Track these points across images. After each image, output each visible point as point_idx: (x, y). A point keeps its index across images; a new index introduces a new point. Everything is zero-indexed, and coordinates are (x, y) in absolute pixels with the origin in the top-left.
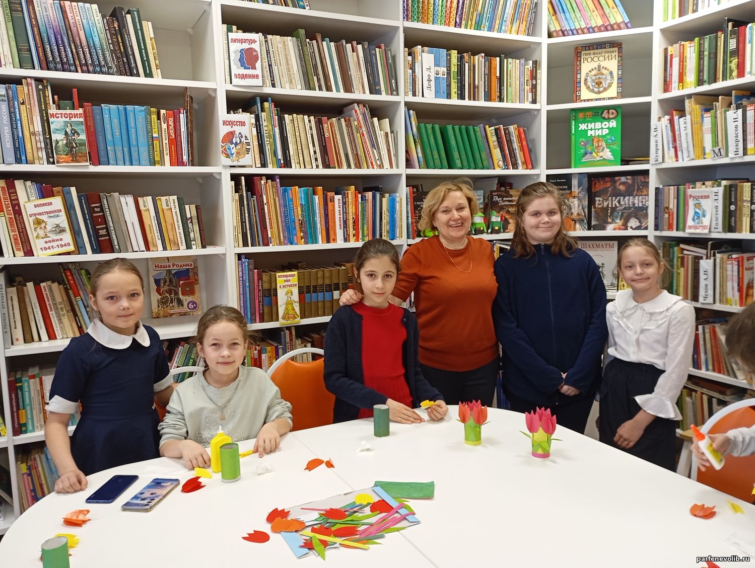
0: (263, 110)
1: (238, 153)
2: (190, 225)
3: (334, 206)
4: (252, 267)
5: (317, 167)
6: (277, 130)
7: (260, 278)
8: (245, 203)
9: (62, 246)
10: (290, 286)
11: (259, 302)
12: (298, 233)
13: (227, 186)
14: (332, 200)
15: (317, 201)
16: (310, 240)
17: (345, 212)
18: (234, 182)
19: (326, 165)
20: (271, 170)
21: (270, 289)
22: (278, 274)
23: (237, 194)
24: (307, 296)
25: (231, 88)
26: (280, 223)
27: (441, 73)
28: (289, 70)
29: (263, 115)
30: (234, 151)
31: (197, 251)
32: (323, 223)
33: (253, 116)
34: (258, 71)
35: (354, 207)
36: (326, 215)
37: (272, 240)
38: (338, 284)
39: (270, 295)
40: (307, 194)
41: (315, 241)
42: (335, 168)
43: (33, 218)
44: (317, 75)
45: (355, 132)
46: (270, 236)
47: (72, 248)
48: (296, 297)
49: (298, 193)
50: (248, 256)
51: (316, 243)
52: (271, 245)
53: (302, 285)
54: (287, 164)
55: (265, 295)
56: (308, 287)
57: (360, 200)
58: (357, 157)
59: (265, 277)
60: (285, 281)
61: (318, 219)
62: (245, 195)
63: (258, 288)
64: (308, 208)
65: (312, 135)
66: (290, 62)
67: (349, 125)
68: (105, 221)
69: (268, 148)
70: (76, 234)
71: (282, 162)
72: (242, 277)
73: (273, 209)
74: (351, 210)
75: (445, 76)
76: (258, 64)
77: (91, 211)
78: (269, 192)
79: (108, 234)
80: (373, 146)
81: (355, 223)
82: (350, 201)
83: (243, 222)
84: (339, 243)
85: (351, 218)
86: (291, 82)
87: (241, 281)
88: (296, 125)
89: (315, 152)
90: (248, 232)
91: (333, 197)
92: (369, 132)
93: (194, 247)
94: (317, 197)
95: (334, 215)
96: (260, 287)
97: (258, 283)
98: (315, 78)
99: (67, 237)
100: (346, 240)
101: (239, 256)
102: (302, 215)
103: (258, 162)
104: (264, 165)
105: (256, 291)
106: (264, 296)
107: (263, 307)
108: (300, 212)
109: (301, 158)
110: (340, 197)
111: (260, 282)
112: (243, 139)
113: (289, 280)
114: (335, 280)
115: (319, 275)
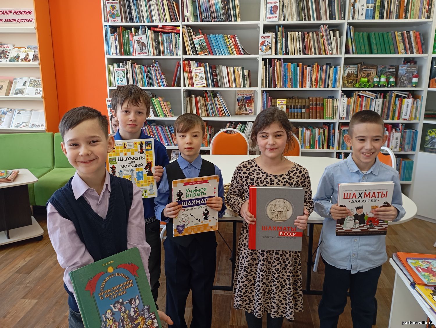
0: (279, 31)
1: (266, 49)
2: (245, 78)
3: (306, 71)
4: (268, 96)
5: (300, 54)
6: (284, 39)
7: (271, 101)
8: (267, 70)
9: (203, 84)
10: (283, 105)
12: (289, 83)
13: (261, 63)
14: (306, 69)
15: (299, 69)
16: (294, 86)
17: (312, 75)
18: (263, 61)
19: (304, 54)
20: (280, 56)
22: (278, 100)
23: (264, 66)
24: (290, 109)
25: (266, 23)
26: (281, 78)
27: (370, 7)
28: (291, 13)
29: (278, 33)
30: (264, 49)
31: (247, 88)
32: (301, 79)
33: (274, 34)
34: (277, 15)
35: (316, 72)
36: (302, 76)
37: (278, 85)
38: (305, 106)
40: (294, 66)
41: (296, 87)
42: (309, 55)
43: (195, 74)
44: (304, 14)
45: (320, 38)
46: (276, 84)
47: (205, 85)
48: (285, 109)
49: (291, 66)
50: (267, 91)
52: (276, 87)
53: (288, 105)
54: (287, 53)
56: (291, 106)
57: (320, 69)
58: (320, 49)
59: (273, 100)
60: (281, 103)
61: (298, 77)
62: (267, 66)
63: (270, 105)
64: (294, 73)
65: (299, 41)
66: (292, 9)
67: (317, 35)
68: (216, 76)
69: (279, 47)
70: (207, 80)
71: (285, 53)
73: (279, 72)
74: (315, 73)
75: (373, 8)
76: (278, 12)
77: (212, 72)
78: (277, 65)
79: (217, 81)
80: (329, 44)
81: (316, 79)
82: (314, 69)
83: (266, 78)
84: (308, 88)
85: (314, 77)
86: (292, 18)
87: (263, 101)
88: (292, 37)
89: (300, 48)
90: (268, 82)
91: (307, 68)
92: (327, 38)
93: (246, 87)
94: (299, 68)
95: (306, 75)
97: (270, 103)
98: (303, 15)
99: (204, 81)
100: (311, 87)
101: (263, 91)
102: (291, 75)
103: (274, 53)
104: (276, 54)
108: (290, 74)
109: (293, 51)
110: (310, 68)
112: (269, 44)
113: (282, 103)
114: (304, 104)
115: (296, 101)
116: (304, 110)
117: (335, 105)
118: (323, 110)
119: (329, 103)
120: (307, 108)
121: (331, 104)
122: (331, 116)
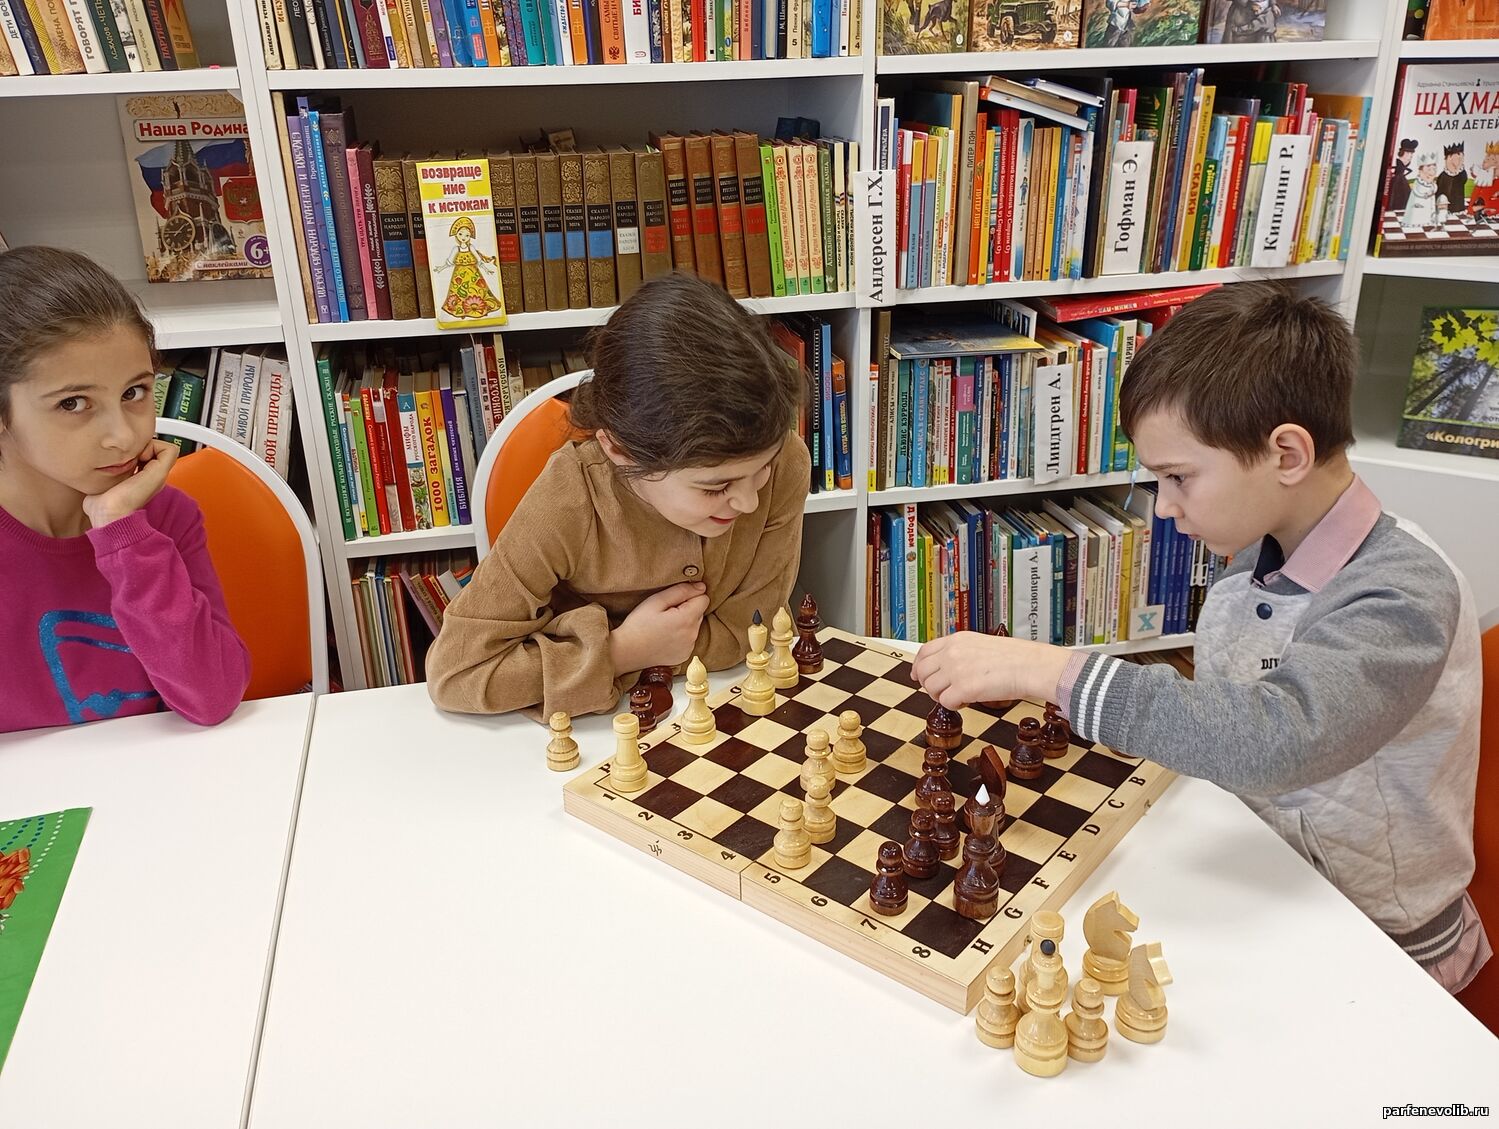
4: (336, 136)
7: (367, 177)
10: (467, 206)
11: (373, 255)
12: (487, 24)
16: (532, 51)
21: (404, 216)
22: (421, 166)
24: (529, 241)
37: (399, 47)
38: (634, 204)
39: (405, 235)
41: (550, 56)
46: (387, 32)
48: (486, 241)
50: (323, 100)
51: (553, 61)
52: (393, 64)
53: (510, 204)
55: (386, 232)
56: (531, 212)
59: (385, 175)
60: (447, 189)
63: (365, 208)
72: (307, 171)
84: (635, 67)
87: (300, 179)
90: (311, 16)
96: (370, 207)
97: (363, 195)
100: (660, 53)
105: (360, 219)
106: (384, 235)
107: (384, 269)
111: (368, 190)
113: (460, 189)
114: (622, 194)
115: (566, 175)
116: (628, 240)
117: (839, 189)
118: (762, 227)
119: (801, 172)
120: (648, 223)
121: (812, 181)
122: (817, 272)
